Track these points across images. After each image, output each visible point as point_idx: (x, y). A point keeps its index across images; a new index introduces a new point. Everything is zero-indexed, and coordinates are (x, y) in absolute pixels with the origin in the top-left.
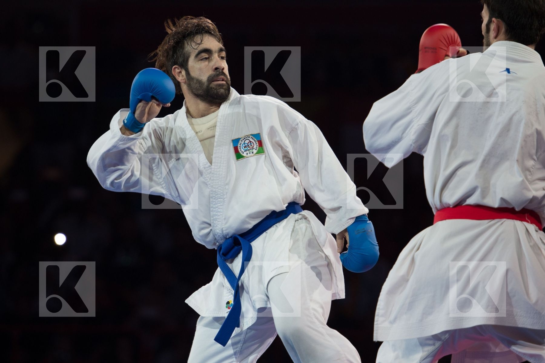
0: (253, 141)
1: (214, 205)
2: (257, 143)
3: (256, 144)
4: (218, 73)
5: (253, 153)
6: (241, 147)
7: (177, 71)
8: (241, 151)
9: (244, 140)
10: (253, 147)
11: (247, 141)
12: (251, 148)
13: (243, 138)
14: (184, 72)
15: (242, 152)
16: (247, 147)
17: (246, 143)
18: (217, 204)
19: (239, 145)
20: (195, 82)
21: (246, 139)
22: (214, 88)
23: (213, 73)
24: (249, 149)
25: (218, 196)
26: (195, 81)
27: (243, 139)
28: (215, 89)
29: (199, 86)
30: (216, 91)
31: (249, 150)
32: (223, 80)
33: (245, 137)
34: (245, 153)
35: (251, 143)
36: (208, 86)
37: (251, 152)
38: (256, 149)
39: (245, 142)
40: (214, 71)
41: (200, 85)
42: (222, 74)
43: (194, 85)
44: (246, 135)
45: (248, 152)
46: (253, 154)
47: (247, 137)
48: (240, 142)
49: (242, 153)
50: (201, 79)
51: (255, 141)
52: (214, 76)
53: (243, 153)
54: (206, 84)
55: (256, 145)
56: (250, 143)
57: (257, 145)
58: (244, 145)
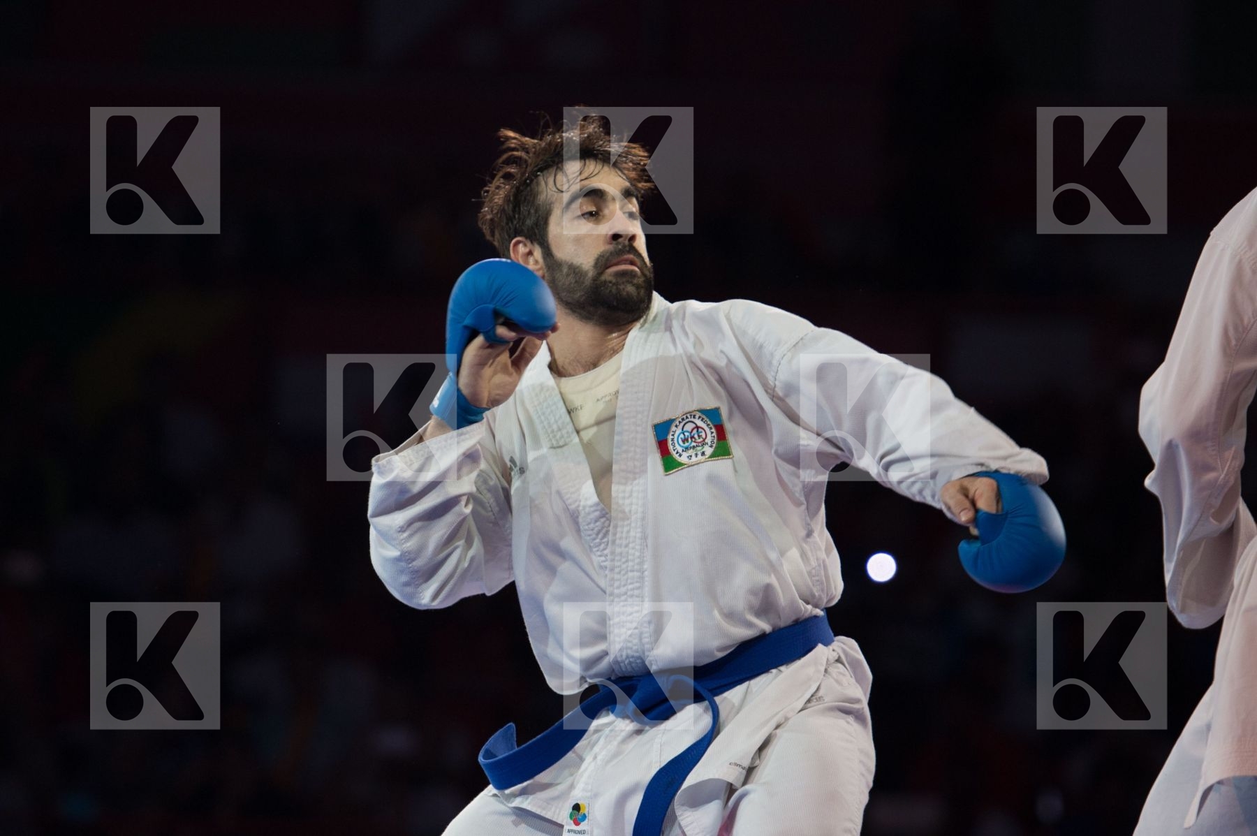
0: (704, 426)
1: (618, 588)
2: (713, 430)
3: (712, 433)
4: (620, 247)
5: (703, 454)
6: (676, 442)
7: (522, 249)
8: (674, 450)
9: (682, 424)
10: (704, 440)
11: (689, 427)
12: (700, 442)
13: (680, 420)
14: (538, 253)
15: (677, 453)
16: (690, 440)
17: (688, 432)
18: (624, 586)
19: (670, 437)
20: (564, 273)
21: (687, 420)
22: (610, 282)
23: (610, 247)
24: (695, 444)
25: (627, 567)
26: (565, 270)
27: (680, 422)
28: (614, 284)
29: (576, 282)
30: (615, 287)
31: (694, 447)
32: (632, 263)
33: (685, 417)
34: (685, 455)
35: (700, 430)
36: (595, 279)
37: (699, 453)
38: (711, 446)
39: (684, 430)
40: (611, 244)
41: (577, 278)
42: (630, 249)
43: (564, 279)
44: (687, 410)
45: (691, 452)
46: (704, 458)
47: (689, 417)
48: (673, 428)
49: (676, 456)
50: (579, 264)
51: (708, 425)
52: (611, 253)
53: (680, 455)
54: (591, 274)
55: (710, 435)
56: (696, 430)
57: (713, 435)
58: (682, 436)
